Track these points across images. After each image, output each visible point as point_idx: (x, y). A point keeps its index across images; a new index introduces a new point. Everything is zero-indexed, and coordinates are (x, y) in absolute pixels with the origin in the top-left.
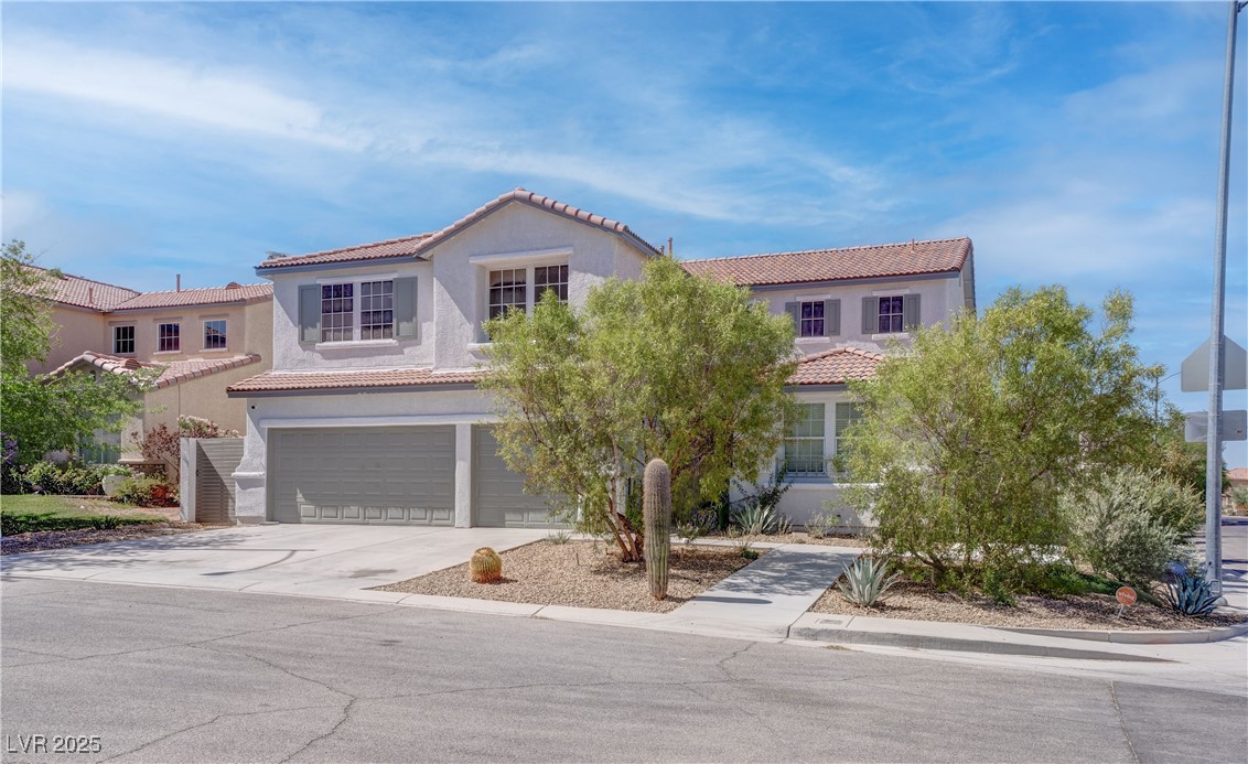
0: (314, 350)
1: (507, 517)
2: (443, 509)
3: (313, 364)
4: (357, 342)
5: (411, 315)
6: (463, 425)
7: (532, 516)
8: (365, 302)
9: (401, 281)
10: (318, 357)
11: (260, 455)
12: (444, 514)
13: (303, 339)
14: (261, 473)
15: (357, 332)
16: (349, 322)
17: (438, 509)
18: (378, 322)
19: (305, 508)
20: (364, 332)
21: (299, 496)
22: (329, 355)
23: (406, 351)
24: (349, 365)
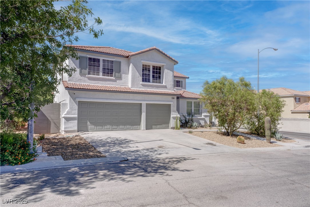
0: (85, 77)
1: (153, 127)
2: (136, 125)
3: (85, 81)
4: (101, 76)
5: (119, 71)
6: (144, 103)
7: (159, 126)
8: (104, 65)
9: (116, 61)
10: (86, 79)
11: (75, 110)
12: (136, 127)
13: (81, 73)
14: (76, 116)
15: (101, 73)
16: (98, 70)
17: (135, 125)
18: (109, 71)
19: (90, 126)
20: (103, 74)
21: (88, 123)
22: (90, 79)
23: (117, 81)
24: (98, 83)
